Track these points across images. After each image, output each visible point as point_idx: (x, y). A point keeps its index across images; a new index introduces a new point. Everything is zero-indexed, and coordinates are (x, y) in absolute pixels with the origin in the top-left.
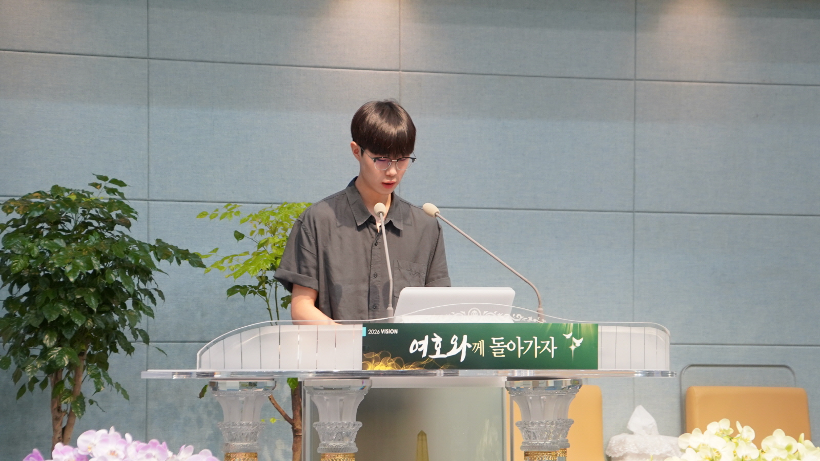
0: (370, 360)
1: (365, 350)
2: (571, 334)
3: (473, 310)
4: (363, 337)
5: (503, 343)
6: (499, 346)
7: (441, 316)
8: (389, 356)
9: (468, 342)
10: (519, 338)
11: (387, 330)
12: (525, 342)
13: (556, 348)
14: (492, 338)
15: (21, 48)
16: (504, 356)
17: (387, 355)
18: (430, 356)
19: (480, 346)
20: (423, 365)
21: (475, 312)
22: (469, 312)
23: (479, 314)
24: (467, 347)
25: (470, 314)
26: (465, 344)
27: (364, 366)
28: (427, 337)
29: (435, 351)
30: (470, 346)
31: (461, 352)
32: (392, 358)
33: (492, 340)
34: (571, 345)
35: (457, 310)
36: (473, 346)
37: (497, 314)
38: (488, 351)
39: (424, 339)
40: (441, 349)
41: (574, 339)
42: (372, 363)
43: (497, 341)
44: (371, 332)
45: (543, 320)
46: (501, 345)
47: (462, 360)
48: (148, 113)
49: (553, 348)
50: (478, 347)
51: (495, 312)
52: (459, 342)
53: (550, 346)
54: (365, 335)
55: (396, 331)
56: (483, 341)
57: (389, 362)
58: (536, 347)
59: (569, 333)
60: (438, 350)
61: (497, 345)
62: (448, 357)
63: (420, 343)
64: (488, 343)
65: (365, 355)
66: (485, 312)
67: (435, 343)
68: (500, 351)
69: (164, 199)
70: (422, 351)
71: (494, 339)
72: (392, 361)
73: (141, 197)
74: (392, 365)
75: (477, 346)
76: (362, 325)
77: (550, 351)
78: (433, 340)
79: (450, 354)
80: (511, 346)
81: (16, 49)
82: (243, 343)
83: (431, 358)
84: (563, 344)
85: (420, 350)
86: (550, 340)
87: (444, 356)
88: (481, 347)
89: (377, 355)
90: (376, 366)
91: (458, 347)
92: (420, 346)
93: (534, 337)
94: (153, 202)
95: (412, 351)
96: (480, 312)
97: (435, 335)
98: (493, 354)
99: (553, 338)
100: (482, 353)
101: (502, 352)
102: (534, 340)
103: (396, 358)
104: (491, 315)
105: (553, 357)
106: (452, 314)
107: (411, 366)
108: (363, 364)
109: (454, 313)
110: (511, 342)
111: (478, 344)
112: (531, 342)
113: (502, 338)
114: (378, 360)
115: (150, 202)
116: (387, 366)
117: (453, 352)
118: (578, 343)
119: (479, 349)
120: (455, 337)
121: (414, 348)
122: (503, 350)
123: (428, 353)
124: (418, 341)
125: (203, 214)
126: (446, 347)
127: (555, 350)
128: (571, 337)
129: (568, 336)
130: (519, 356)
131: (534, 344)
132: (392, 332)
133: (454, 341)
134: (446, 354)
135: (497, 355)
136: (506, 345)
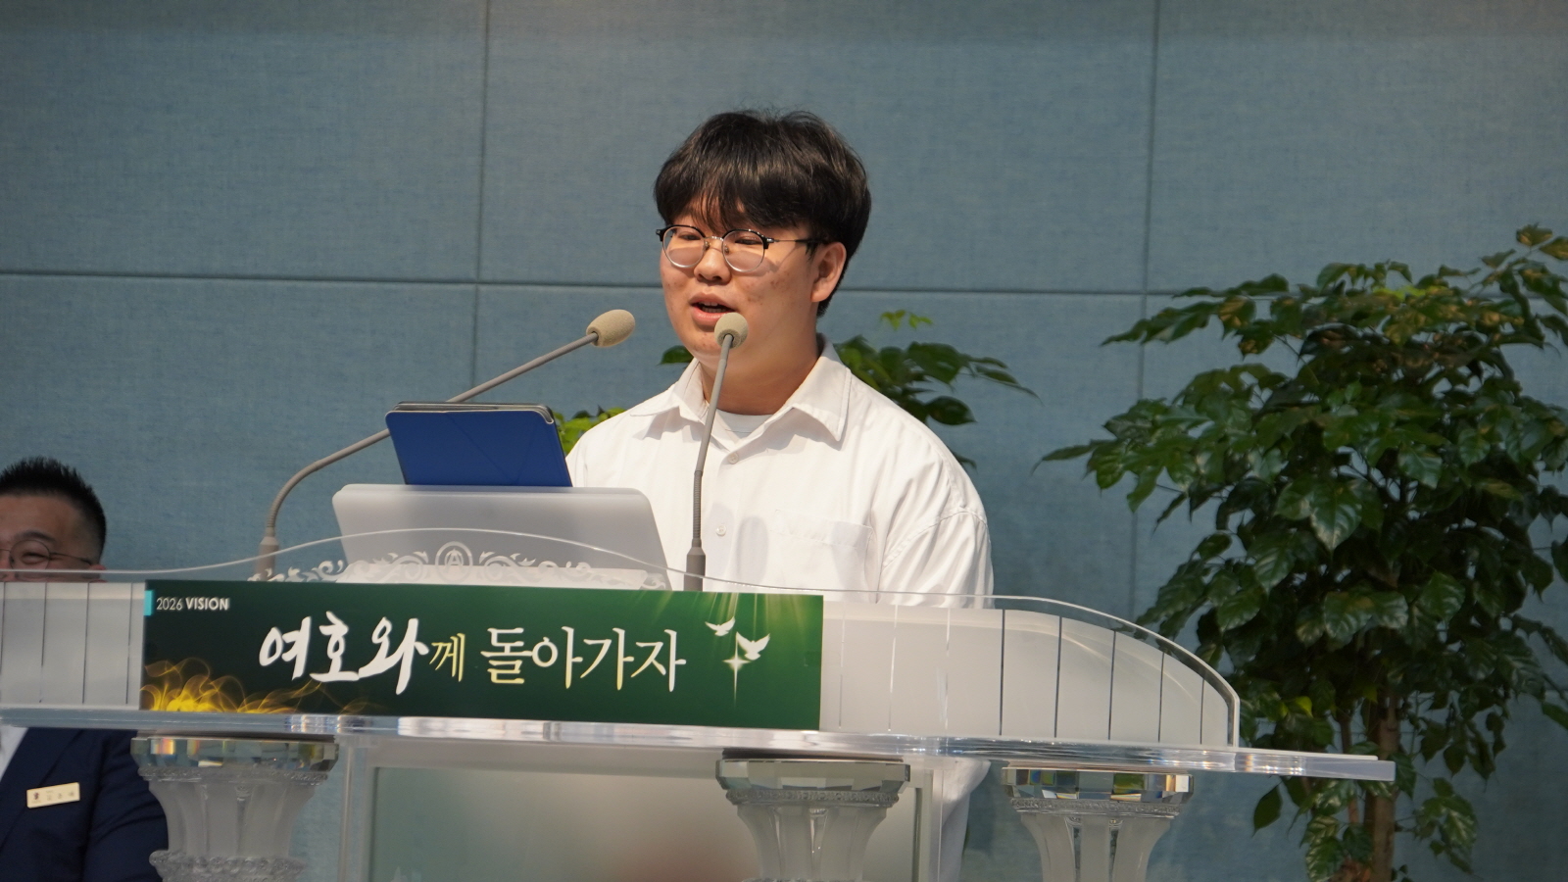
0: (160, 683)
1: (151, 653)
2: (730, 625)
3: (450, 549)
4: (146, 619)
5: (520, 644)
6: (507, 653)
7: (359, 565)
8: (203, 672)
9: (419, 639)
10: (570, 631)
11: (201, 599)
12: (589, 642)
13: (683, 662)
14: (490, 630)
16: (520, 681)
17: (201, 671)
18: (315, 676)
19: (453, 650)
20: (296, 700)
21: (454, 553)
22: (439, 554)
23: (466, 563)
24: (416, 652)
25: (442, 562)
26: (411, 644)
27: (146, 701)
28: (307, 622)
29: (330, 661)
30: (424, 650)
31: (398, 666)
32: (214, 677)
33: (490, 634)
34: (731, 655)
35: (405, 547)
36: (433, 650)
37: (518, 561)
38: (476, 665)
39: (298, 627)
40: (344, 656)
41: (740, 639)
42: (162, 691)
43: (501, 638)
44: (164, 604)
46: (513, 649)
47: (401, 688)
49: (673, 662)
50: (447, 654)
51: (514, 556)
52: (396, 640)
53: (663, 658)
54: (150, 612)
55: (224, 604)
56: (462, 636)
57: (207, 687)
58: (621, 660)
59: (725, 621)
60: (336, 658)
61: (502, 649)
62: (363, 681)
63: (289, 637)
64: (478, 643)
65: (146, 667)
66: (484, 555)
67: (328, 638)
68: (512, 667)
70: (293, 661)
71: (494, 632)
72: (211, 687)
74: (214, 699)
75: (444, 649)
76: (143, 586)
77: (663, 671)
78: (324, 630)
79: (367, 671)
80: (545, 654)
83: (317, 682)
84: (704, 653)
85: (288, 657)
86: (666, 640)
87: (351, 676)
88: (455, 655)
89: (174, 668)
90: (171, 699)
91: (391, 651)
92: (288, 647)
93: (615, 630)
95: (265, 660)
96: (470, 554)
97: (330, 615)
98: (490, 674)
99: (673, 634)
100: (458, 670)
101: (517, 671)
102: (615, 638)
103: (223, 679)
104: (501, 563)
105: (672, 687)
106: (391, 560)
107: (264, 701)
108: (143, 694)
109: (394, 556)
110: (546, 642)
111: (449, 645)
112: (607, 643)
113: (519, 630)
114: (177, 684)
116: (199, 701)
117: (379, 665)
118: (753, 649)
119: (450, 659)
120: (385, 623)
121: (273, 651)
122: (518, 664)
123: (310, 667)
124: (283, 631)
127: (678, 667)
128: (732, 634)
129: (722, 630)
130: (568, 684)
131: (614, 648)
132: (214, 604)
133: (381, 634)
134: (357, 671)
135: (500, 677)
136: (531, 649)
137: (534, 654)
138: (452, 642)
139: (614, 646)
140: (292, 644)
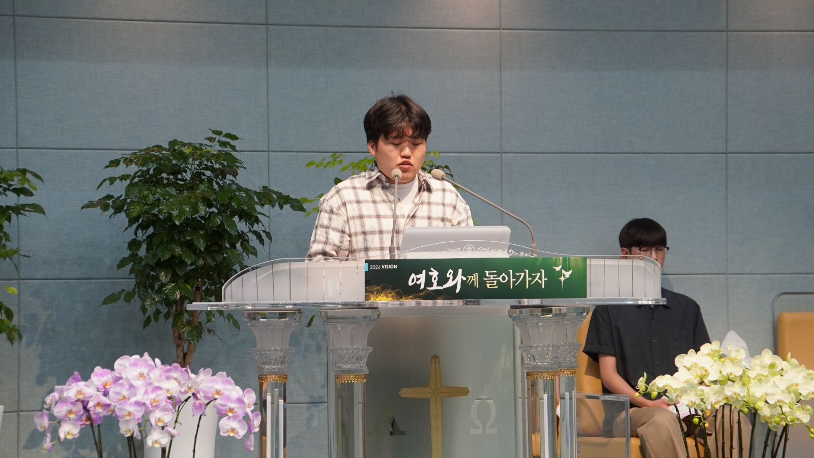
0: (372, 293)
1: (368, 283)
2: (560, 267)
3: (468, 247)
4: (366, 272)
5: (496, 276)
6: (492, 278)
7: (438, 253)
8: (389, 288)
9: (463, 275)
10: (511, 271)
11: (387, 265)
12: (517, 274)
13: (546, 279)
15: (153, 18)
16: (497, 287)
18: (428, 288)
19: (474, 278)
20: (421, 296)
21: (469, 248)
22: (464, 248)
23: (473, 251)
24: (462, 279)
25: (465, 251)
26: (460, 277)
27: (367, 298)
28: (424, 271)
29: (433, 283)
30: (464, 279)
31: (456, 284)
32: (392, 290)
33: (486, 273)
34: (561, 276)
35: (453, 247)
36: (467, 279)
37: (490, 250)
38: (482, 283)
39: (421, 273)
40: (437, 282)
41: (563, 272)
42: (373, 295)
43: (489, 274)
44: (372, 267)
45: (534, 254)
46: (494, 277)
47: (458, 291)
48: (268, 73)
49: (544, 279)
50: (472, 280)
51: (489, 248)
52: (455, 276)
53: (540, 278)
54: (367, 270)
55: (395, 267)
56: (477, 274)
57: (389, 294)
58: (528, 279)
59: (559, 266)
60: (435, 282)
61: (490, 278)
62: (444, 289)
63: (418, 276)
64: (482, 276)
65: (367, 288)
66: (479, 248)
67: (432, 276)
68: (494, 283)
69: (283, 150)
70: (421, 284)
71: (487, 272)
72: (392, 293)
73: (262, 149)
74: (393, 297)
75: (471, 278)
77: (540, 282)
78: (430, 274)
79: (445, 286)
80: (504, 278)
81: (149, 19)
82: (258, 279)
83: (429, 290)
84: (553, 276)
85: (418, 283)
86: (541, 273)
87: (440, 288)
88: (475, 280)
89: (378, 288)
90: (377, 297)
91: (453, 279)
92: (418, 279)
93: (525, 270)
94: (273, 153)
95: (410, 284)
96: (474, 248)
97: (432, 269)
98: (487, 285)
99: (543, 271)
100: (476, 284)
101: (495, 284)
102: (525, 273)
103: (396, 290)
104: (485, 251)
105: (543, 287)
106: (448, 251)
107: (410, 297)
108: (366, 296)
109: (450, 249)
110: (504, 274)
111: (473, 277)
112: (523, 274)
113: (495, 271)
114: (379, 292)
115: (270, 153)
116: (387, 298)
117: (450, 284)
118: (567, 274)
119: (473, 281)
120: (450, 271)
121: (413, 281)
122: (495, 282)
123: (426, 285)
124: (416, 275)
125: (311, 163)
126: (442, 280)
127: (545, 281)
128: (561, 269)
129: (558, 269)
130: (511, 287)
131: (525, 276)
132: (392, 267)
133: (450, 274)
134: (442, 286)
135: (490, 286)
136: (499, 277)
137: (500, 278)
138: (474, 276)
139: (525, 275)
140: (419, 279)
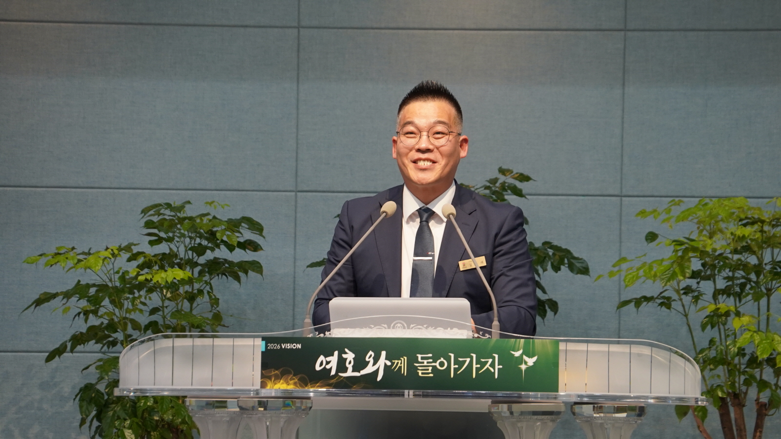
0: (270, 378)
1: (265, 366)
2: (521, 352)
3: (397, 323)
4: (262, 352)
5: (431, 360)
6: (425, 364)
7: (357, 330)
9: (386, 359)
10: (452, 355)
11: (289, 344)
12: (461, 359)
13: (501, 367)
16: (431, 375)
17: (289, 373)
18: (341, 374)
19: (402, 363)
20: (332, 384)
21: (399, 325)
22: (392, 325)
23: (404, 329)
24: (385, 364)
25: (393, 328)
26: (383, 361)
27: (263, 385)
28: (336, 353)
29: (347, 368)
30: (389, 363)
31: (378, 370)
32: (295, 375)
33: (418, 357)
34: (521, 364)
35: (377, 323)
36: (393, 363)
37: (426, 328)
38: (412, 369)
39: (333, 355)
40: (353, 366)
41: (525, 357)
42: (271, 381)
43: (422, 358)
44: (271, 346)
46: (428, 363)
47: (379, 378)
49: (497, 367)
50: (399, 365)
51: (425, 326)
52: (376, 360)
53: (492, 365)
54: (264, 350)
55: (299, 346)
56: (406, 358)
57: (291, 379)
58: (475, 366)
59: (518, 350)
60: (350, 367)
61: (423, 363)
62: (362, 376)
63: (328, 359)
64: (412, 360)
65: (263, 372)
66: (412, 326)
67: (346, 359)
68: (428, 370)
70: (331, 368)
71: (419, 356)
72: (294, 379)
74: (295, 384)
75: (398, 363)
76: (261, 339)
77: (492, 370)
78: (344, 356)
79: (364, 372)
80: (442, 364)
83: (342, 377)
84: (510, 363)
85: (328, 367)
86: (494, 358)
87: (357, 374)
88: (403, 365)
89: (277, 372)
90: (275, 384)
91: (374, 364)
92: (328, 363)
93: (472, 354)
95: (318, 368)
96: (406, 325)
97: (346, 350)
98: (418, 373)
99: (496, 356)
100: (404, 371)
101: (430, 371)
102: (472, 358)
103: (299, 376)
104: (420, 329)
105: (496, 377)
106: (371, 328)
107: (318, 384)
108: (261, 382)
109: (373, 326)
110: (442, 359)
111: (400, 361)
112: (468, 360)
113: (430, 355)
114: (278, 378)
116: (288, 385)
117: (369, 369)
118: (531, 361)
119: (400, 367)
120: (371, 353)
121: (321, 364)
122: (430, 368)
123: (338, 371)
124: (325, 357)
126: (360, 364)
127: (499, 369)
128: (521, 355)
129: (517, 354)
130: (452, 376)
131: (471, 362)
132: (294, 346)
133: (370, 357)
134: (359, 372)
135: (423, 373)
136: (436, 362)
140: (330, 362)
